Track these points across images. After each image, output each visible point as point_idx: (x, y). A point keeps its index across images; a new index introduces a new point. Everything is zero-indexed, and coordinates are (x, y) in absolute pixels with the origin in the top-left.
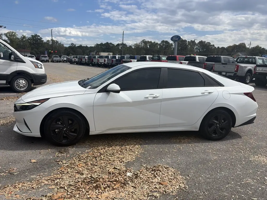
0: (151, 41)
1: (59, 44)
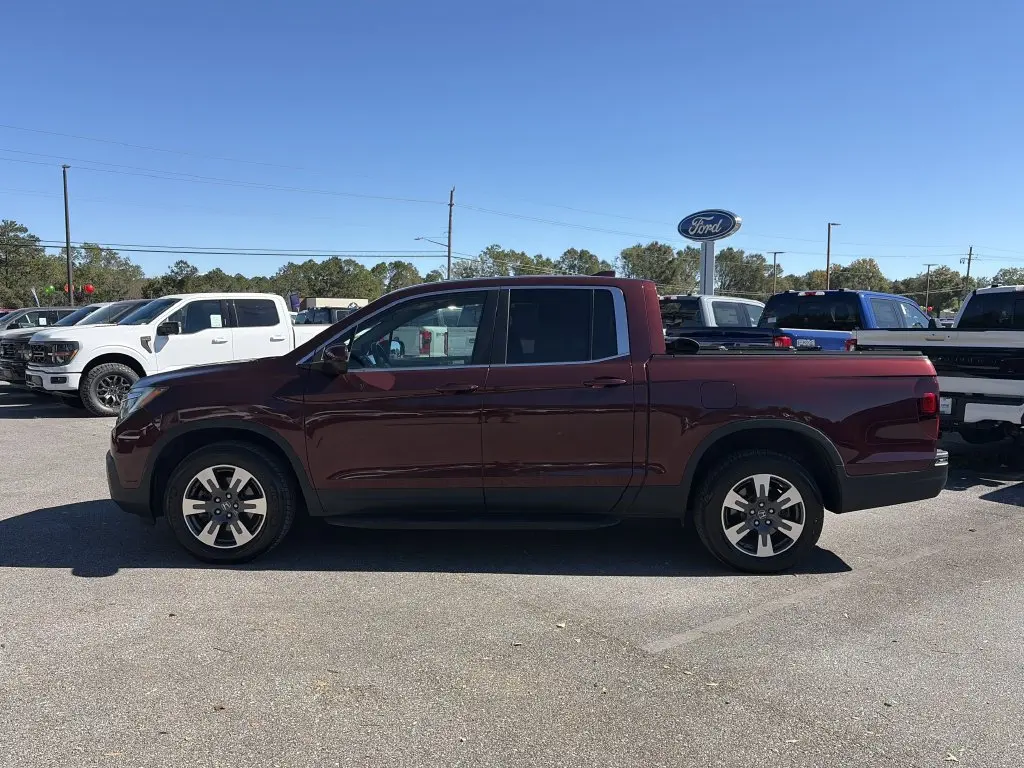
0: (523, 254)
1: (120, 264)
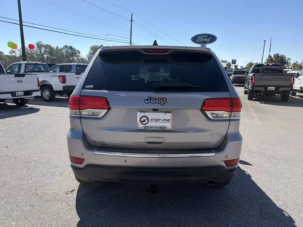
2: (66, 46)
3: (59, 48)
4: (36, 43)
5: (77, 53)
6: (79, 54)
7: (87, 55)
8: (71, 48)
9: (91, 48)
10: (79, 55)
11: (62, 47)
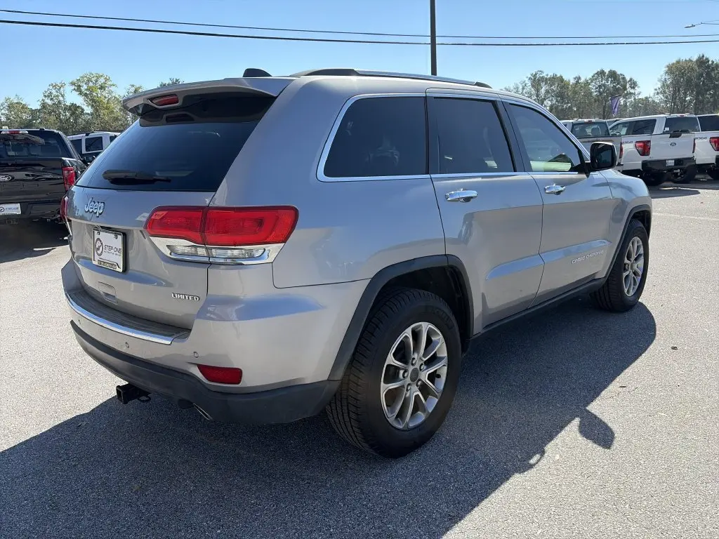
2: (602, 73)
3: (582, 80)
4: (530, 76)
5: (628, 86)
6: (634, 88)
7: (656, 90)
8: (613, 75)
9: (669, 70)
10: (632, 91)
11: (589, 76)
